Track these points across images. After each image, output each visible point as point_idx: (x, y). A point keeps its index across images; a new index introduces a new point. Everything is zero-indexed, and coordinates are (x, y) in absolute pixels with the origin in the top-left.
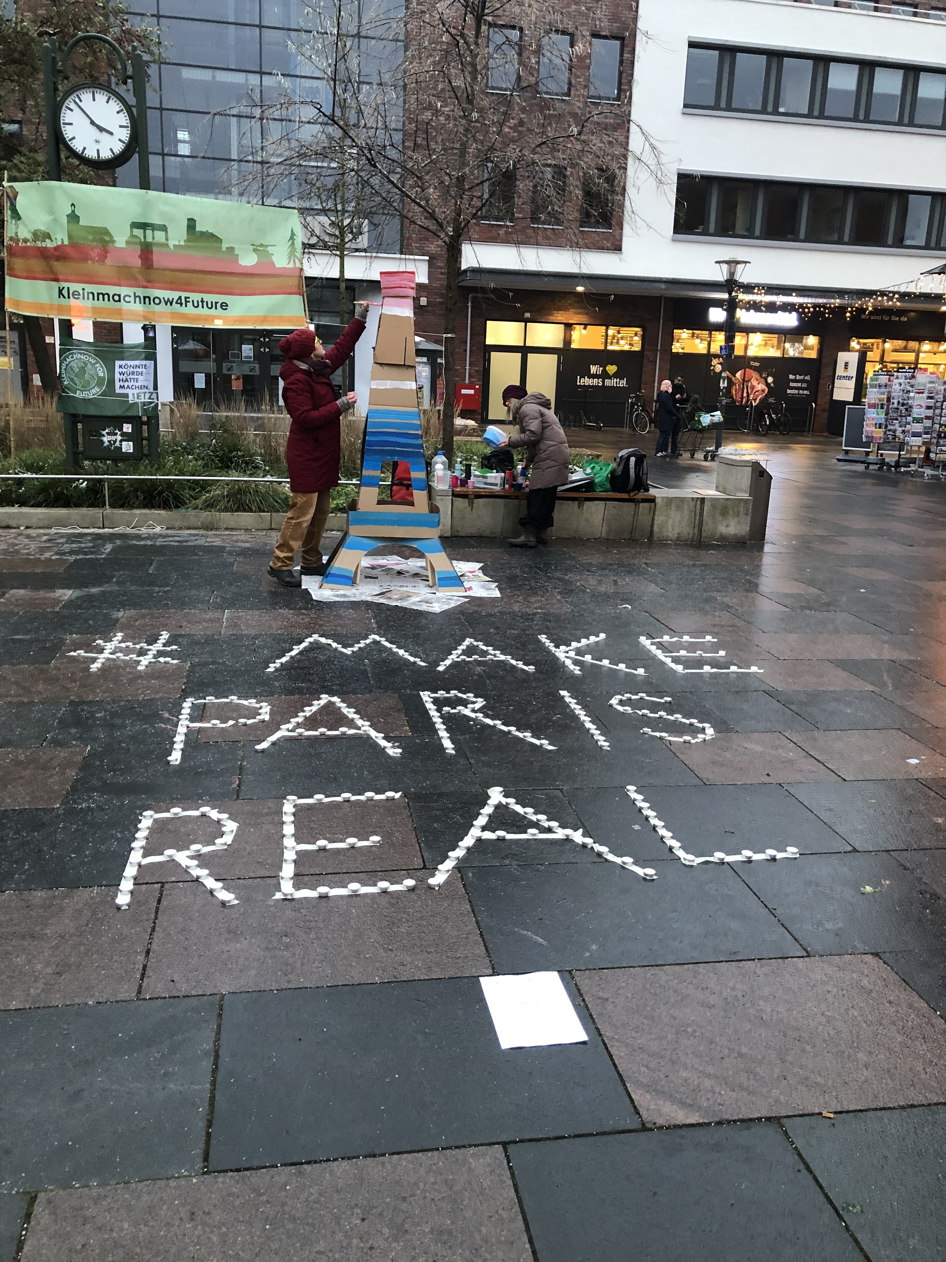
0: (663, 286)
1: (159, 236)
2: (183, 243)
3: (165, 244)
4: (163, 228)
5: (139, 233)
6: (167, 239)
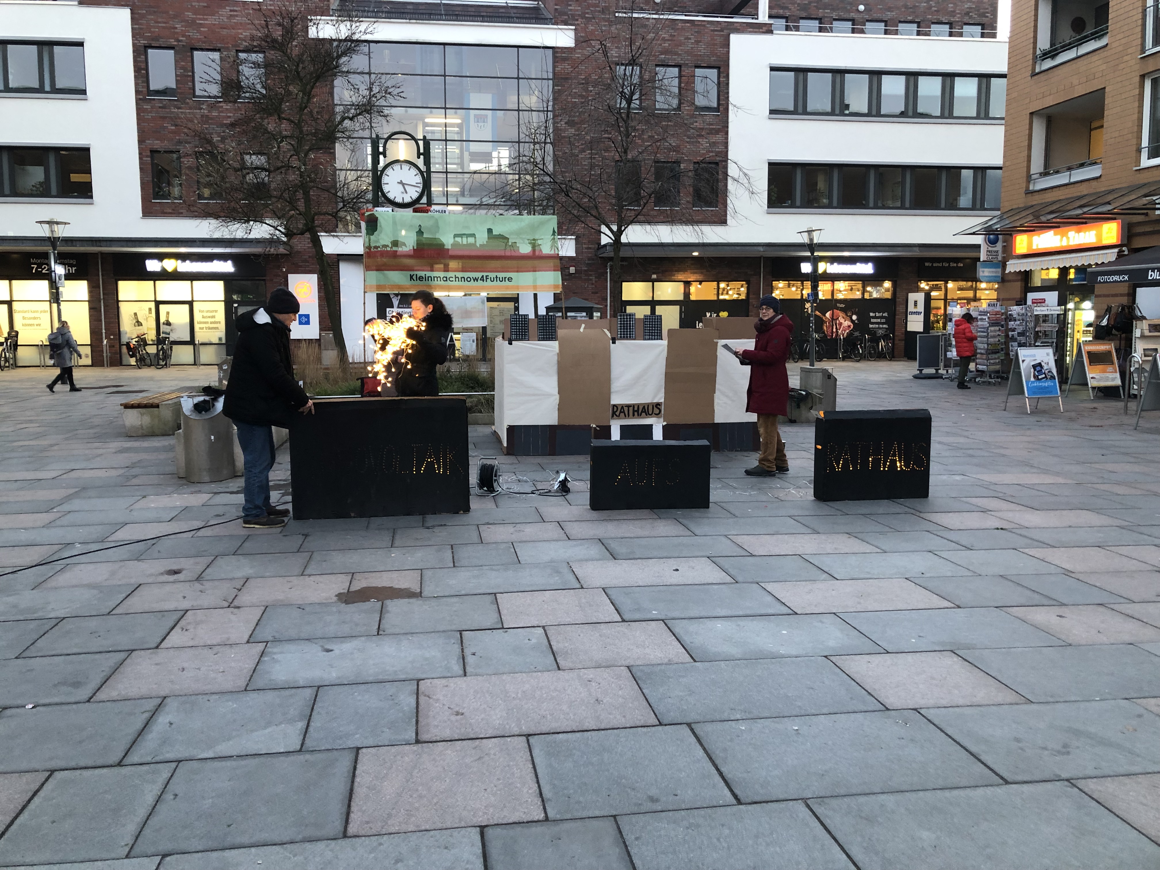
0: (761, 249)
1: (471, 240)
2: (485, 243)
3: (474, 245)
4: (473, 235)
5: (459, 239)
6: (475, 242)
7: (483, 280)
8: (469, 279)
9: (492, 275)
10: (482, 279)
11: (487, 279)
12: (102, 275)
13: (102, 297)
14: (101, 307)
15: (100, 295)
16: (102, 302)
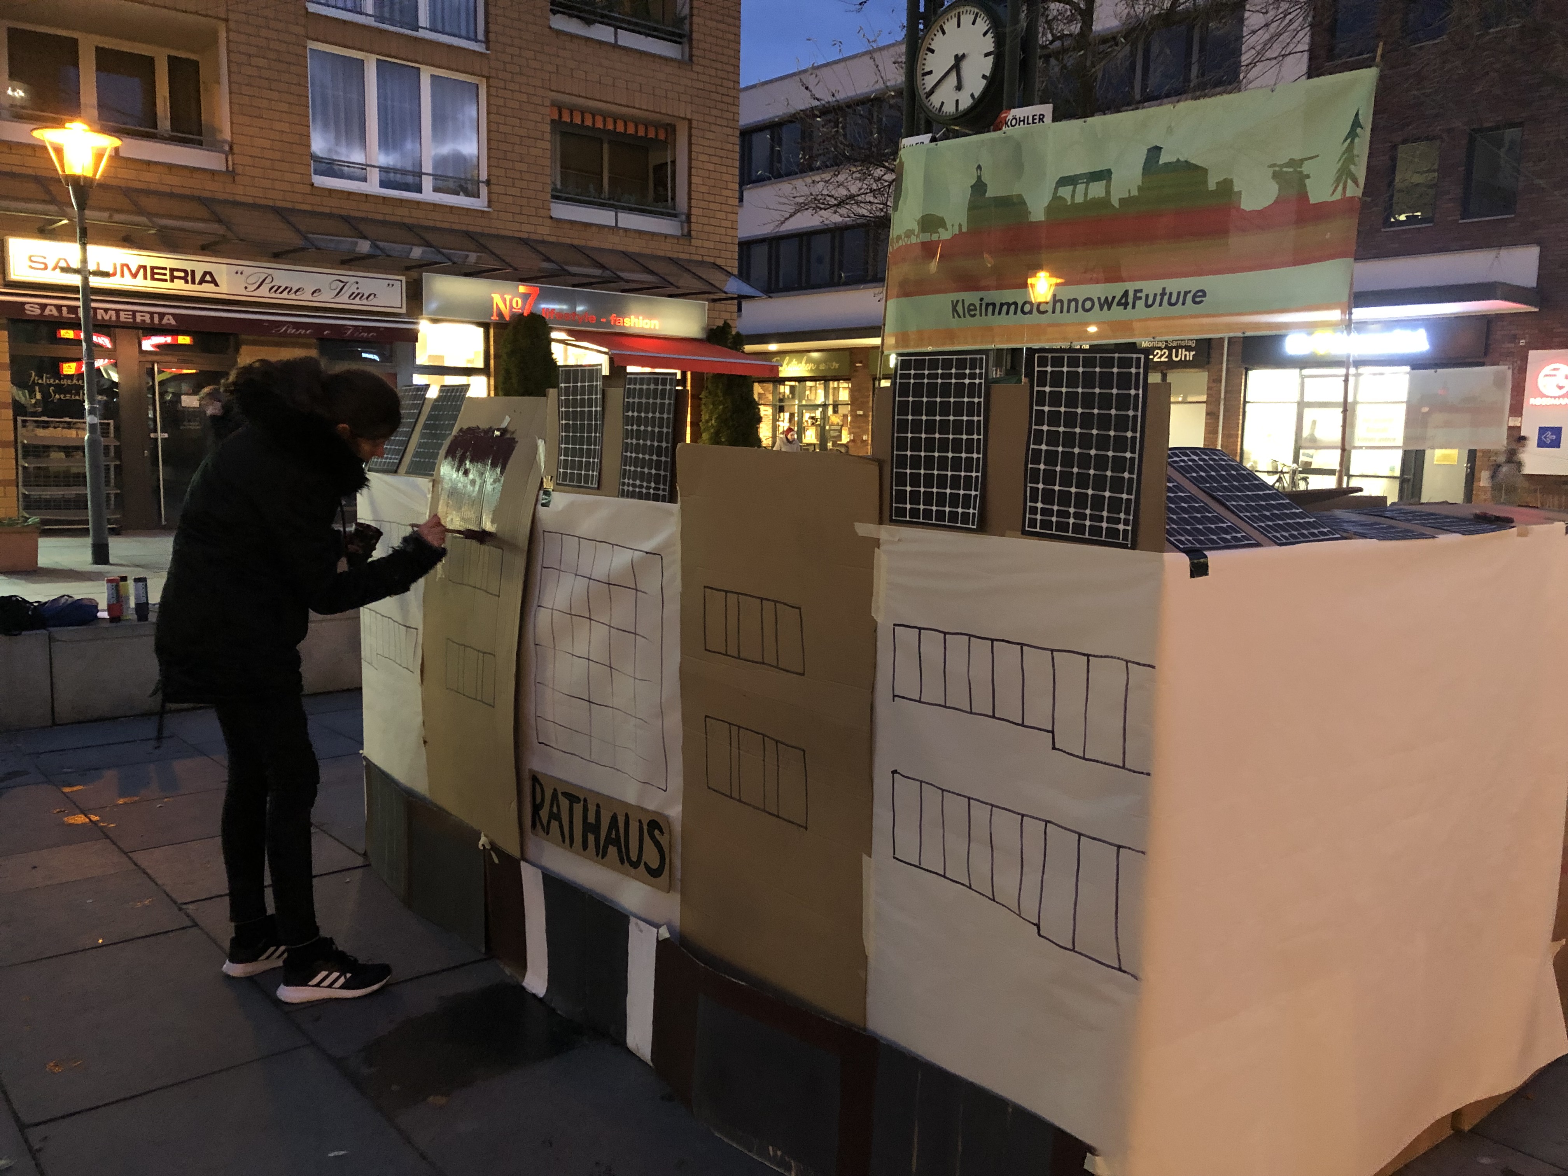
1: (1097, 190)
2: (1134, 193)
3: (1105, 202)
4: (1104, 175)
5: (1065, 192)
6: (1108, 192)
7: (1126, 305)
8: (1088, 305)
9: (1152, 287)
10: (1124, 302)
11: (1136, 298)
12: (1228, 361)
13: (1223, 396)
14: (1219, 412)
15: (1220, 393)
16: (1222, 403)
